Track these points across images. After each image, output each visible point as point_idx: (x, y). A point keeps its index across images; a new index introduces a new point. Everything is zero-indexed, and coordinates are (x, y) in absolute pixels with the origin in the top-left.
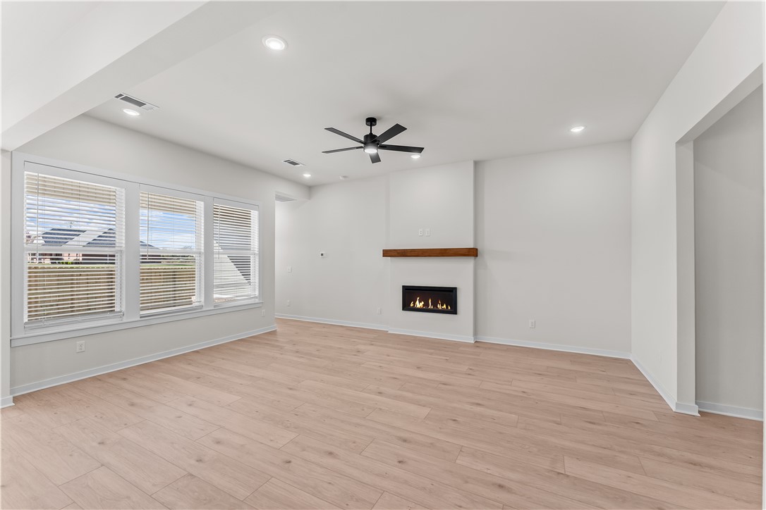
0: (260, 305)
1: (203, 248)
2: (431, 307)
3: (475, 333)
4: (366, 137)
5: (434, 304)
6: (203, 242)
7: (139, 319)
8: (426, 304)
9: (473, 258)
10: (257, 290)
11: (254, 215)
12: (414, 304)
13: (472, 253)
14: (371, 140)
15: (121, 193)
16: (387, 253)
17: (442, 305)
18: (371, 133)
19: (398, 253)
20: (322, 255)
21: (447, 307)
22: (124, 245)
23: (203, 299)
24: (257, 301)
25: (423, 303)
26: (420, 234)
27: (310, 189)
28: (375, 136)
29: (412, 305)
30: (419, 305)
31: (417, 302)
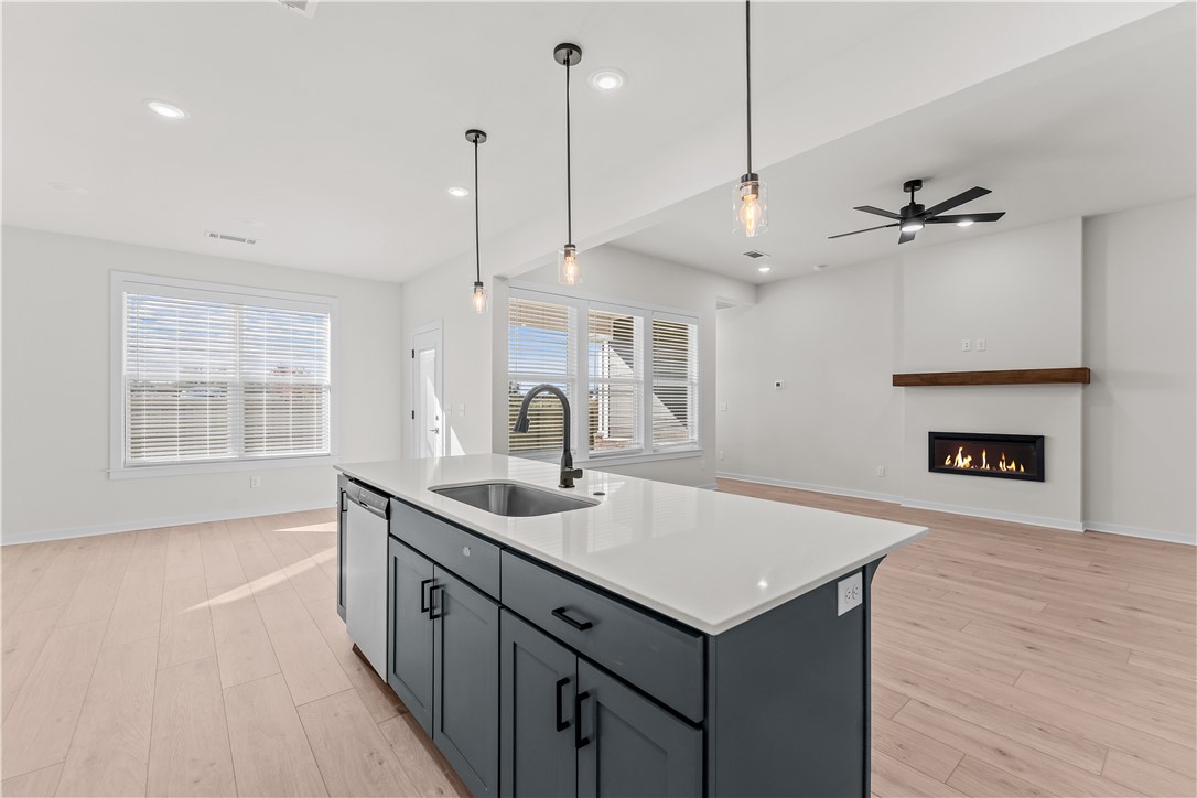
0: (700, 454)
1: (642, 376)
2: (985, 466)
3: (1085, 516)
4: (905, 210)
5: (993, 461)
6: (642, 368)
7: (588, 459)
8: (976, 461)
9: (1080, 385)
10: (696, 432)
11: (693, 332)
12: (953, 460)
13: (1080, 376)
14: (914, 213)
15: (572, 313)
16: (900, 380)
17: (1009, 464)
18: (913, 202)
19: (922, 380)
20: (778, 385)
21: (1018, 468)
22: (575, 373)
23: (642, 441)
24: (696, 447)
25: (970, 458)
26: (964, 348)
27: (758, 288)
28: (921, 206)
29: (948, 462)
30: (963, 462)
31: (959, 457)
